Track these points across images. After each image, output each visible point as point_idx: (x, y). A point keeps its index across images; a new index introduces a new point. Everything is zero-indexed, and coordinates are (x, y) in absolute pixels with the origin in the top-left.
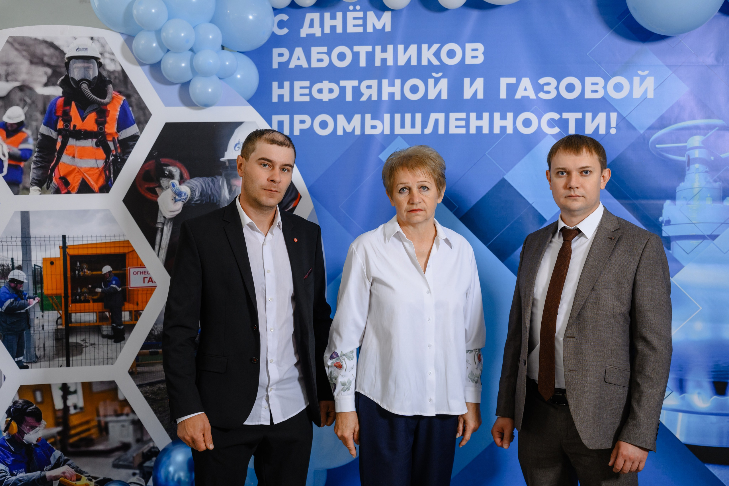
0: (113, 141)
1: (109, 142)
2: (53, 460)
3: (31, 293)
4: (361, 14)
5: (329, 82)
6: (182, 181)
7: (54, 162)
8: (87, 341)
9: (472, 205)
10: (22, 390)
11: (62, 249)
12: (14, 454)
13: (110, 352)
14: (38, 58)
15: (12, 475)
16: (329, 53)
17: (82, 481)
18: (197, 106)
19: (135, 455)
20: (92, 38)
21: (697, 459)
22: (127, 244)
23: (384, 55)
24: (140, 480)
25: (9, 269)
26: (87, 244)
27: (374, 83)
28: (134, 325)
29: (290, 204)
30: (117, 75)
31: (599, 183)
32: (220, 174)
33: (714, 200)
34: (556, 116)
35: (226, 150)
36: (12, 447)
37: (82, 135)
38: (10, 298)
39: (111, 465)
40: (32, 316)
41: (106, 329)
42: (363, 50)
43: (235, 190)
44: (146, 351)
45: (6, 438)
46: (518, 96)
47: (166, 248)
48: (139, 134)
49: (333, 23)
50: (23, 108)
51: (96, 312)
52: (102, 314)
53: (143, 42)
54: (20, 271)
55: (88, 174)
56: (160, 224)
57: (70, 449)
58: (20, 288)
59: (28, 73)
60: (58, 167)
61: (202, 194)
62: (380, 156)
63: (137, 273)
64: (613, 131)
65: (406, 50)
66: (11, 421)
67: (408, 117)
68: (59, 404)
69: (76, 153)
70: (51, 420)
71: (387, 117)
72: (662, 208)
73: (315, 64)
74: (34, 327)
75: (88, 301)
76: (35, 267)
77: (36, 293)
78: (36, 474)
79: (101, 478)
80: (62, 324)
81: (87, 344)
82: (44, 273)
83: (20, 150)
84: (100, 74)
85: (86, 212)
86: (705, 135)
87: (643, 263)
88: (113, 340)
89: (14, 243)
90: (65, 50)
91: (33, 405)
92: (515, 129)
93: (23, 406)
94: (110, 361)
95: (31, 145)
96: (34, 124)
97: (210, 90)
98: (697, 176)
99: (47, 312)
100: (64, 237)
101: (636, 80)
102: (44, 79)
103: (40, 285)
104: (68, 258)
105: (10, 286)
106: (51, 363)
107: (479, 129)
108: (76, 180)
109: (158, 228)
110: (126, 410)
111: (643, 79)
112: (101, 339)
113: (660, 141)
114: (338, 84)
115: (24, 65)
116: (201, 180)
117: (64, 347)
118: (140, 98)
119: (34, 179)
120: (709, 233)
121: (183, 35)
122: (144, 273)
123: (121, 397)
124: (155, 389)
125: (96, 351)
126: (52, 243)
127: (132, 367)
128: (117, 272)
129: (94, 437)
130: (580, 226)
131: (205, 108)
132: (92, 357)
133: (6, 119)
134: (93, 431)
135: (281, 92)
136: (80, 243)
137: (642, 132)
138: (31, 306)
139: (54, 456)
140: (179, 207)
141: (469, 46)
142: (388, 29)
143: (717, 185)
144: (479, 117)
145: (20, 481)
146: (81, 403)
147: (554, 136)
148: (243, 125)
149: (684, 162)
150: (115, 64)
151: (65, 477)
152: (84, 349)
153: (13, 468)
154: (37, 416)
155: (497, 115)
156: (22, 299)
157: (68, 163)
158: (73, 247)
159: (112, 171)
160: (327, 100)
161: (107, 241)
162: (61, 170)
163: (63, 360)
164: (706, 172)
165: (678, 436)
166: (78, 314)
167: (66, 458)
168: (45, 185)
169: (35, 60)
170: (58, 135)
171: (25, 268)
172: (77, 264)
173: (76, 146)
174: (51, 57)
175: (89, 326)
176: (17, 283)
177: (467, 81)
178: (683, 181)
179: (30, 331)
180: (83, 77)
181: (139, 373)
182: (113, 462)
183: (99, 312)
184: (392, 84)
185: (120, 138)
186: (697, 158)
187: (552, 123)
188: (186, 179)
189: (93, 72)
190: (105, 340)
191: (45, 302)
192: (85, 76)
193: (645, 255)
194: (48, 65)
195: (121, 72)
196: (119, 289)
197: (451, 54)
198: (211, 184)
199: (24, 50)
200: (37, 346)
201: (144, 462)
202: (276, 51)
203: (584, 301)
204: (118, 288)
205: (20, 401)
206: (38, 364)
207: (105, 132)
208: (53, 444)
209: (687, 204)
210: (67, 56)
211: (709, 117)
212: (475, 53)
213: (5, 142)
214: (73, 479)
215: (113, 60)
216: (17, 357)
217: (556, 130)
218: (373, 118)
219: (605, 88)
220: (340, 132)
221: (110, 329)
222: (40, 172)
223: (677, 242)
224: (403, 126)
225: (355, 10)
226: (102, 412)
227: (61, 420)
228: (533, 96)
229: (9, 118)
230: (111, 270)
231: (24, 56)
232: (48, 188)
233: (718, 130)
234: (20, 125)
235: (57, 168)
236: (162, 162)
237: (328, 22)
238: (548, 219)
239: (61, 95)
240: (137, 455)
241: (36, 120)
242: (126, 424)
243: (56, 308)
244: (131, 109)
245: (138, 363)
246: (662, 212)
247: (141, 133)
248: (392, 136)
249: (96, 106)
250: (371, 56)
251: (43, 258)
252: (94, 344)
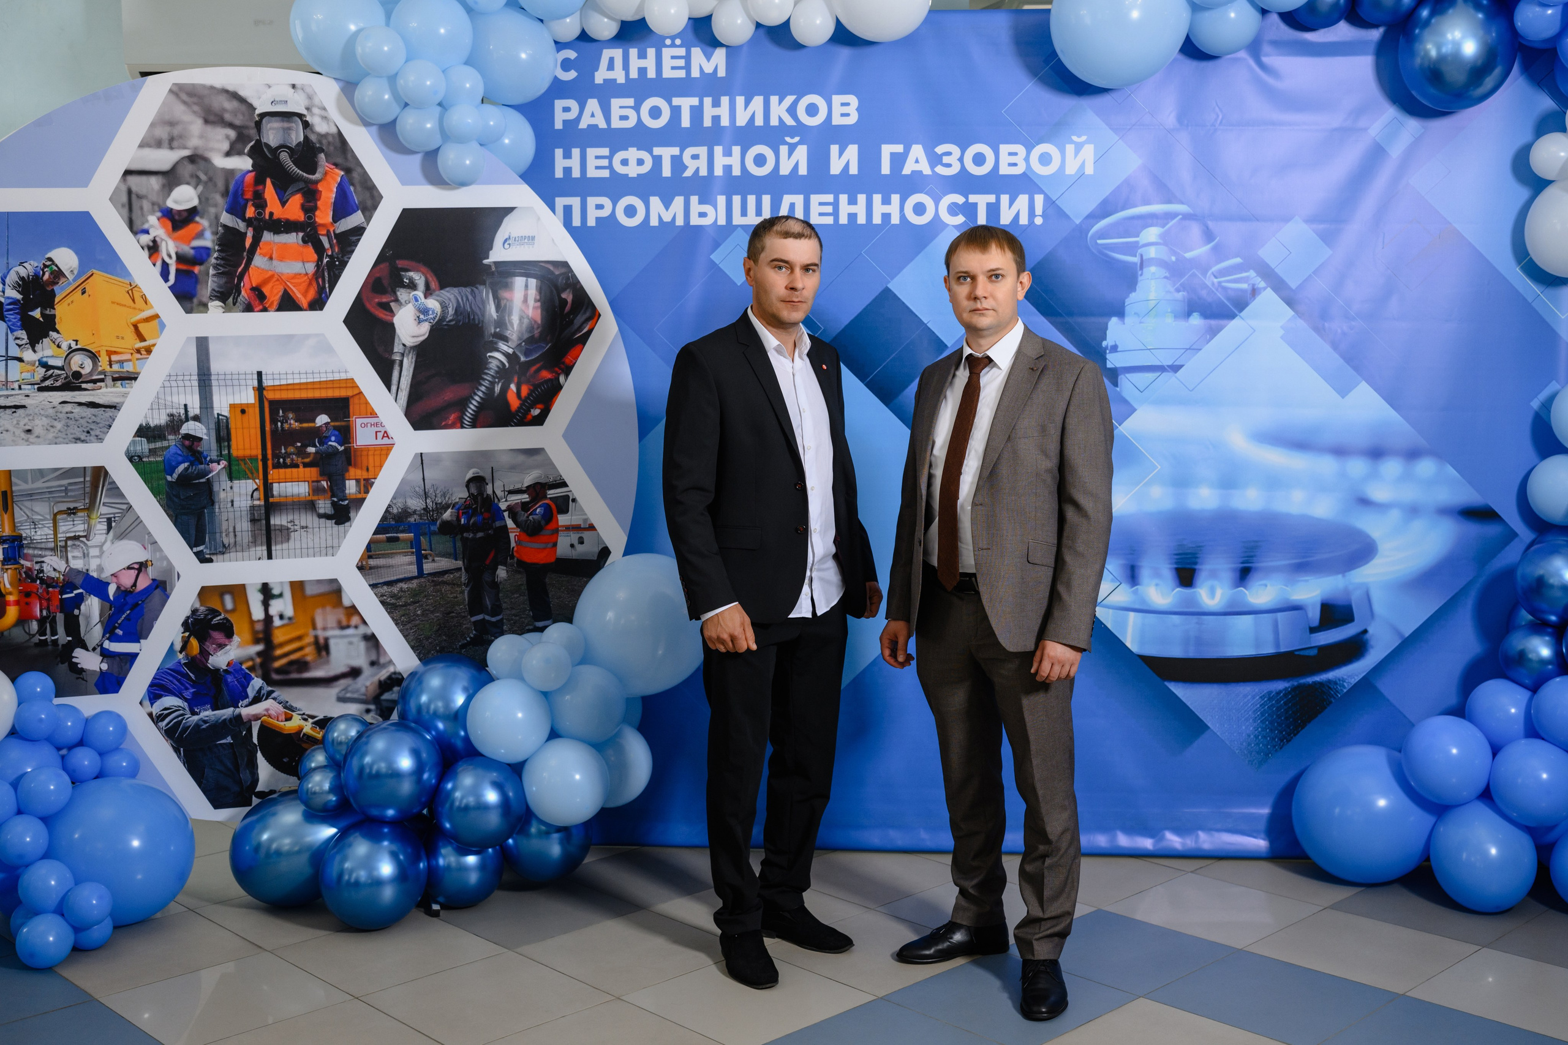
0: (328, 235)
1: (321, 237)
2: (251, 692)
3: (214, 454)
4: (682, 52)
5: (638, 150)
6: (428, 292)
7: (243, 266)
8: (297, 522)
9: (843, 326)
10: (205, 593)
11: (257, 392)
12: (194, 684)
13: (329, 538)
14: (216, 115)
15: (194, 713)
16: (637, 108)
17: (292, 720)
18: (447, 184)
19: (368, 683)
20: (294, 86)
21: (1155, 676)
22: (351, 383)
23: (716, 111)
24: (376, 719)
25: (181, 420)
26: (294, 384)
27: (702, 151)
28: (365, 499)
29: (585, 325)
30: (330, 139)
31: (1015, 292)
32: (484, 283)
33: (1176, 317)
34: (960, 200)
35: (491, 249)
36: (191, 675)
37: (283, 226)
38: (183, 462)
39: (334, 698)
40: (216, 488)
41: (324, 505)
42: (686, 103)
43: (505, 305)
44: (381, 536)
45: (183, 662)
46: (907, 170)
47: (408, 390)
48: (365, 225)
49: (642, 63)
50: (195, 188)
51: (308, 482)
52: (315, 484)
53: (370, 93)
54: (197, 423)
55: (291, 283)
56: (398, 354)
57: (275, 677)
58: (197, 447)
59: (201, 137)
60: (249, 274)
61: (457, 311)
62: (711, 257)
63: (366, 425)
64: (1038, 221)
65: (747, 103)
66: (189, 637)
67: (751, 199)
68: (258, 613)
69: (274, 252)
70: (247, 636)
71: (721, 200)
72: (1106, 328)
73: (616, 124)
74: (219, 502)
75: (297, 466)
76: (218, 417)
77: (221, 455)
78: (227, 713)
79: (321, 717)
80: (259, 499)
81: (296, 527)
82: (232, 425)
83: (193, 248)
84: (306, 137)
85: (290, 337)
86: (1163, 227)
87: (1075, 401)
88: (334, 521)
89: (188, 383)
90: (255, 103)
91: (220, 615)
92: (903, 217)
93: (206, 615)
94: (330, 551)
95: (208, 241)
96: (212, 210)
97: (468, 162)
98: (1153, 283)
99: (238, 481)
100: (260, 374)
101: (1070, 149)
102: (226, 146)
103: (226, 444)
104: (266, 405)
105: (183, 445)
106: (246, 554)
107: (852, 217)
108: (275, 291)
109: (393, 362)
110: (355, 620)
111: (1079, 147)
112: (316, 519)
113: (1103, 234)
114: (651, 152)
115: (196, 126)
116: (455, 291)
117: (264, 532)
118: (365, 172)
119: (214, 290)
120: (1170, 363)
121: (428, 83)
122: (376, 425)
123: (346, 602)
124: (395, 589)
125: (310, 536)
126: (243, 382)
127: (361, 560)
128: (337, 424)
129: (309, 658)
130: (990, 353)
131: (458, 188)
132: (304, 546)
133: (170, 203)
134: (308, 650)
135: (567, 163)
136: (283, 382)
137: (1078, 222)
138: (214, 473)
139: (253, 687)
140: (424, 329)
141: (837, 99)
142: (722, 73)
143: (1180, 295)
144: (852, 201)
145: (205, 722)
146: (289, 612)
147: (956, 227)
148: (515, 211)
149: (1135, 264)
150: (328, 124)
151: (270, 716)
152: (292, 534)
153: (194, 704)
154: (228, 630)
155: (877, 198)
156: (202, 464)
157: (263, 267)
158: (272, 388)
159: (327, 279)
160: (636, 176)
161: (322, 380)
162: (253, 278)
163: (262, 550)
164: (1165, 277)
165: (1128, 644)
166: (282, 485)
167: (270, 689)
168: (231, 300)
169: (212, 118)
170: (248, 226)
171: (204, 419)
172: (279, 413)
173: (274, 243)
174: (235, 113)
175: (299, 501)
176: (194, 439)
177: (834, 149)
178: (1135, 290)
179: (214, 509)
180: (282, 142)
181: (371, 568)
182: (338, 694)
183: (313, 482)
184: (728, 153)
185: (338, 231)
186: (1152, 259)
187: (954, 209)
188: (434, 291)
189: (297, 136)
190: (322, 520)
191: (234, 468)
192: (284, 141)
193: (1077, 390)
194: (231, 125)
195: (337, 136)
196: (341, 448)
197: (812, 110)
198: (470, 297)
199: (195, 104)
200: (224, 531)
201: (381, 694)
202: (559, 104)
203: (997, 455)
204: (339, 447)
205: (202, 609)
206: (226, 556)
207: (315, 222)
208: (251, 669)
209: (1141, 323)
210: (257, 112)
211: (1169, 202)
212: (845, 110)
213: (170, 238)
214: (280, 719)
215: (325, 118)
216: (196, 546)
217: (960, 219)
218: (701, 202)
219: (1027, 159)
220: (654, 222)
221: (330, 505)
222: (223, 281)
223: (1127, 375)
224: (744, 213)
225: (673, 45)
226: (319, 623)
227: (261, 636)
228: (927, 171)
229: (176, 202)
230: (329, 421)
231: (194, 112)
232: (234, 304)
233: (1181, 219)
234: (192, 212)
235: (247, 274)
236: (399, 266)
237: (635, 63)
238: (949, 345)
239: (251, 169)
240: (371, 684)
241: (216, 206)
242: (355, 640)
243: (250, 475)
244: (352, 188)
245: (370, 553)
246: (1105, 334)
247: (368, 225)
248: (729, 228)
249: (301, 185)
250: (697, 113)
251: (230, 405)
252: (307, 527)
